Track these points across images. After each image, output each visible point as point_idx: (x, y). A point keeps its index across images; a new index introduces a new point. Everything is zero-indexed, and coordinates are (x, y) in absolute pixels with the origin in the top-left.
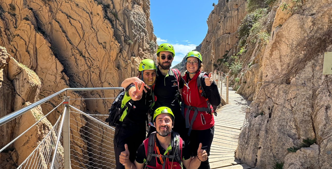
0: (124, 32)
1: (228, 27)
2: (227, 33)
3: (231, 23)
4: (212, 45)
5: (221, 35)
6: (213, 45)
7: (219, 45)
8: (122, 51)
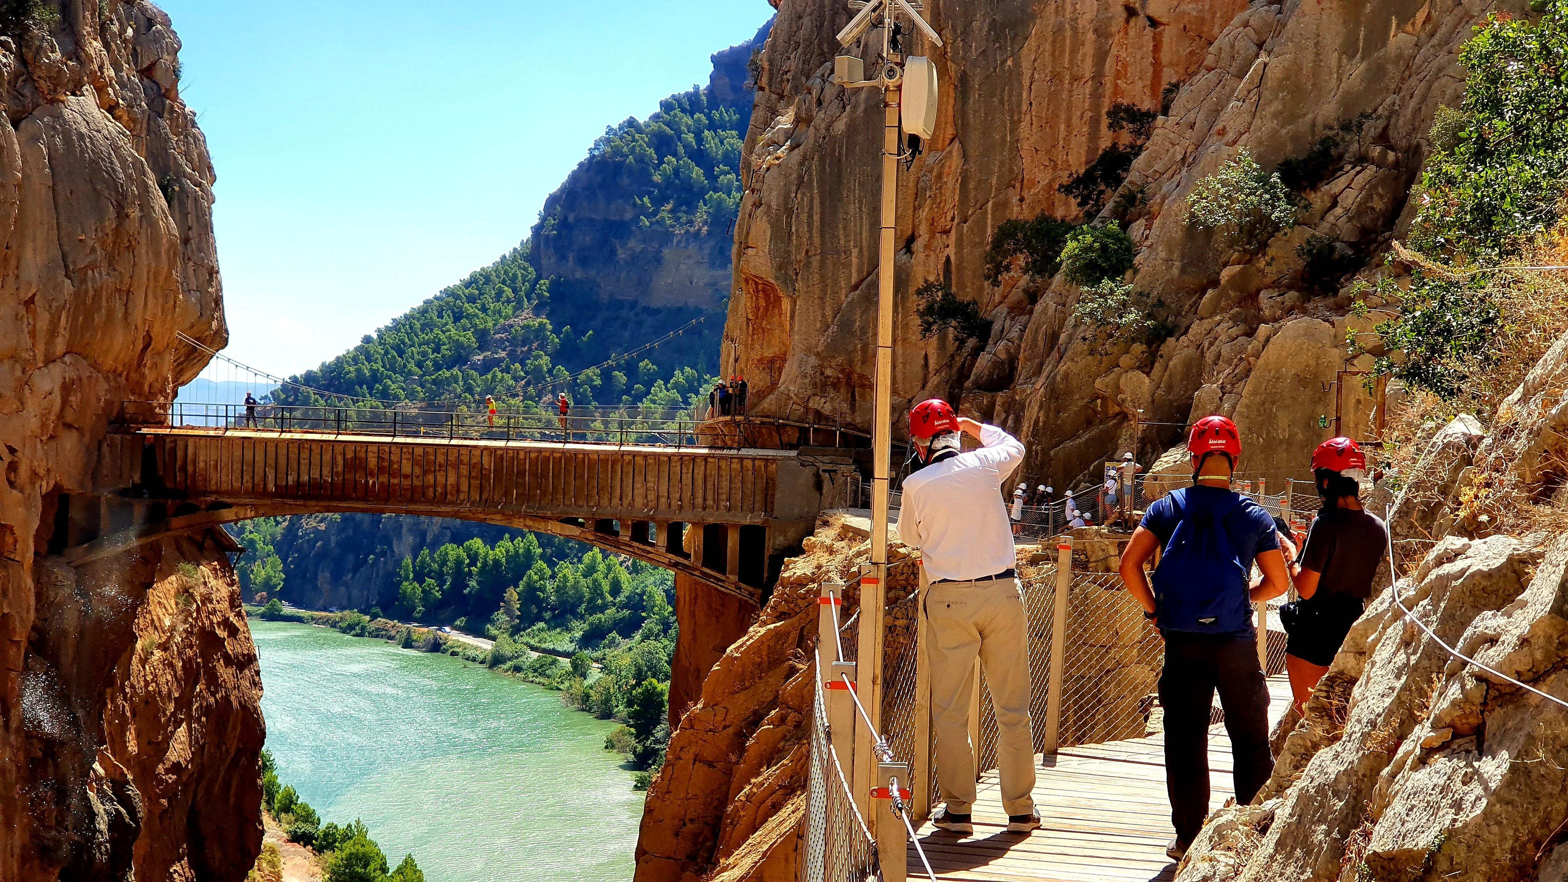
7: (1009, 30)
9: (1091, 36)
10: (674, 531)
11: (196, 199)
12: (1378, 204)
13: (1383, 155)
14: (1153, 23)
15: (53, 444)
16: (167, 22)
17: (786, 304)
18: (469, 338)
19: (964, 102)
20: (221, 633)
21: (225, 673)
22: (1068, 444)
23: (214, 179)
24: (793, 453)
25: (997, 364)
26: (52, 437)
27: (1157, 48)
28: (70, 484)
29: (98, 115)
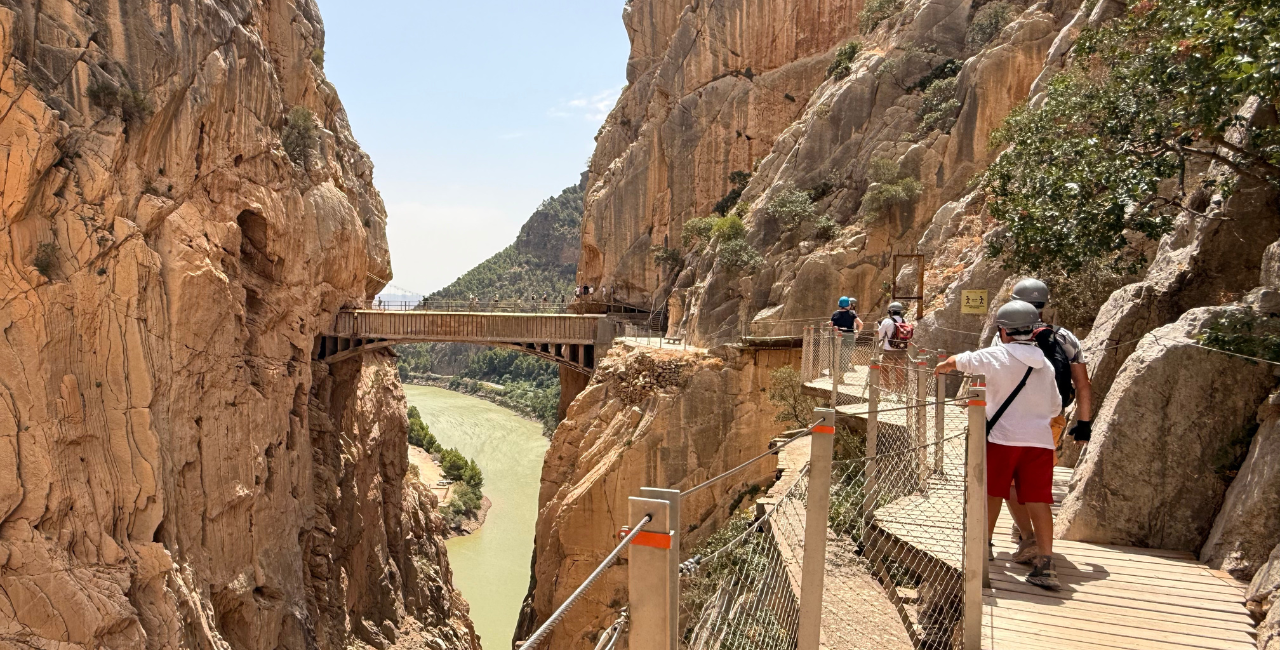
0: (94, 38)
1: (741, 36)
2: (737, 73)
3: (761, 17)
4: (651, 142)
5: (703, 81)
6: (656, 140)
7: (690, 143)
8: (77, 160)
9: (723, 145)
10: (558, 347)
11: (380, 223)
12: (850, 205)
13: (851, 184)
14: (749, 138)
15: (317, 318)
16: (368, 157)
17: (601, 256)
18: (495, 277)
19: (672, 173)
20: (391, 388)
21: (393, 403)
22: (718, 309)
23: (386, 216)
24: (604, 315)
25: (687, 276)
26: (318, 315)
27: (750, 149)
28: (326, 332)
29: (336, 190)
